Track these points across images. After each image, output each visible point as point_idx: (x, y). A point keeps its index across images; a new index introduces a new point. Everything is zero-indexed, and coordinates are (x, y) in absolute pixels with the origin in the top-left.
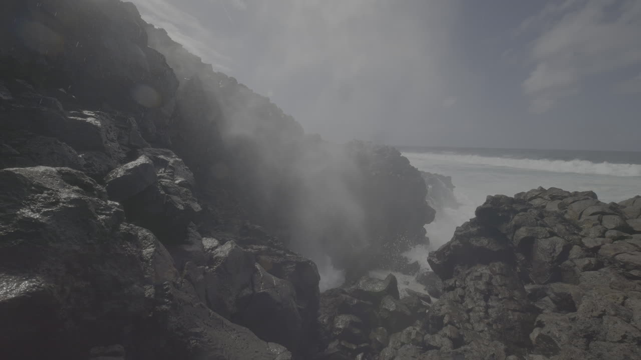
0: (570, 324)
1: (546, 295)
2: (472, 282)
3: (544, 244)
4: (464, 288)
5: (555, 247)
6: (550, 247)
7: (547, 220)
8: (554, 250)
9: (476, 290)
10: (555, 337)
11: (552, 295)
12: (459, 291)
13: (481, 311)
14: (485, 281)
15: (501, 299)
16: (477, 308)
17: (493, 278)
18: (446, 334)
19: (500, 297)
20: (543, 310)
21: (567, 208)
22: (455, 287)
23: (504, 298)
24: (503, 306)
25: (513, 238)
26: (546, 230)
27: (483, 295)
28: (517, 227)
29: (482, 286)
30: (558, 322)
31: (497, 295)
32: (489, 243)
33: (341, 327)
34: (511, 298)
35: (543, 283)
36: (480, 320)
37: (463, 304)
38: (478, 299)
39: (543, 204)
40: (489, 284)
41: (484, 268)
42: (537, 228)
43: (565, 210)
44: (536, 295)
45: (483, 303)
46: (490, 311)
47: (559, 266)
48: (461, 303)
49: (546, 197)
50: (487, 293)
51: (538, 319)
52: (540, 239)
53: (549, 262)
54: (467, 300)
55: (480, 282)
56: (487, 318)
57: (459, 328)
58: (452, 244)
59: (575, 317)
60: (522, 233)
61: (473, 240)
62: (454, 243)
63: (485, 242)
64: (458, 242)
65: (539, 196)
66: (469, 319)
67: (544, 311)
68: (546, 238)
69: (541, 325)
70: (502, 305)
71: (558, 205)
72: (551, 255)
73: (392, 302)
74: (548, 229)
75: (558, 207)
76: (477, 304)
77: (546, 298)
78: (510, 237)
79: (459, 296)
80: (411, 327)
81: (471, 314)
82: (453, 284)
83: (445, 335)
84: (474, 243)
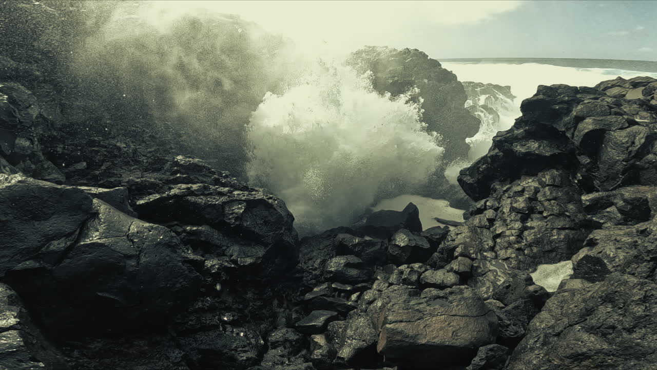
0: (636, 239)
1: (612, 204)
2: (510, 200)
3: (620, 136)
4: (496, 209)
5: (635, 139)
6: (627, 139)
7: (626, 108)
8: (633, 143)
9: (513, 209)
10: (608, 257)
11: (621, 203)
12: (490, 213)
13: (513, 235)
14: (527, 196)
15: (546, 217)
16: (508, 233)
17: (539, 191)
18: (453, 268)
19: (545, 214)
20: (603, 223)
21: (653, 94)
22: (485, 209)
23: (551, 215)
24: (547, 225)
25: (573, 134)
26: (624, 118)
27: (520, 215)
28: (579, 119)
29: (521, 203)
30: (618, 238)
31: (541, 213)
32: (540, 146)
33: (333, 269)
34: (561, 215)
35: (610, 189)
36: (510, 245)
37: (491, 229)
38: (511, 221)
39: (623, 93)
40: (532, 199)
41: (530, 181)
42: (609, 117)
43: (650, 97)
44: (597, 206)
45: (518, 225)
46: (526, 233)
47: (638, 163)
48: (489, 229)
49: (627, 85)
50: (527, 212)
51: (591, 236)
52: (613, 131)
53: (623, 161)
54: (498, 224)
55: (521, 199)
56: (518, 242)
57: (473, 259)
58: (489, 155)
59: (646, 229)
60: (588, 125)
61: (517, 146)
62: (492, 153)
63: (534, 146)
64: (497, 151)
65: (617, 84)
66: (495, 246)
67: (604, 225)
68: (621, 129)
69: (592, 244)
70: (545, 224)
71: (643, 92)
72: (627, 150)
73: (405, 236)
74: (626, 117)
75: (643, 93)
76: (509, 227)
77: (612, 209)
78: (569, 135)
79: (487, 219)
80: (406, 266)
81: (498, 240)
82: (482, 206)
83: (451, 270)
84: (519, 148)
